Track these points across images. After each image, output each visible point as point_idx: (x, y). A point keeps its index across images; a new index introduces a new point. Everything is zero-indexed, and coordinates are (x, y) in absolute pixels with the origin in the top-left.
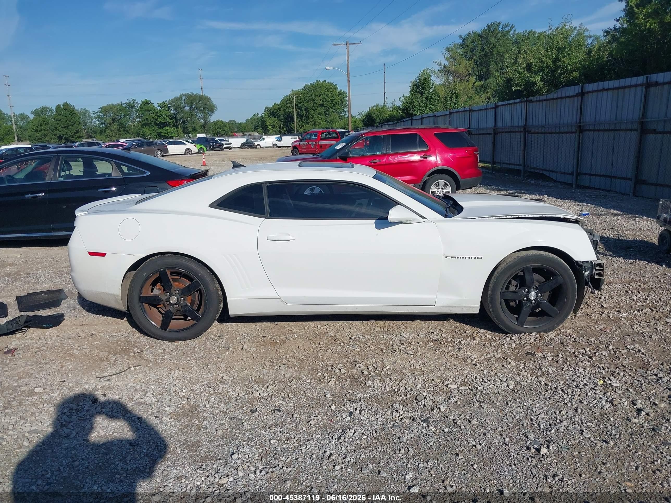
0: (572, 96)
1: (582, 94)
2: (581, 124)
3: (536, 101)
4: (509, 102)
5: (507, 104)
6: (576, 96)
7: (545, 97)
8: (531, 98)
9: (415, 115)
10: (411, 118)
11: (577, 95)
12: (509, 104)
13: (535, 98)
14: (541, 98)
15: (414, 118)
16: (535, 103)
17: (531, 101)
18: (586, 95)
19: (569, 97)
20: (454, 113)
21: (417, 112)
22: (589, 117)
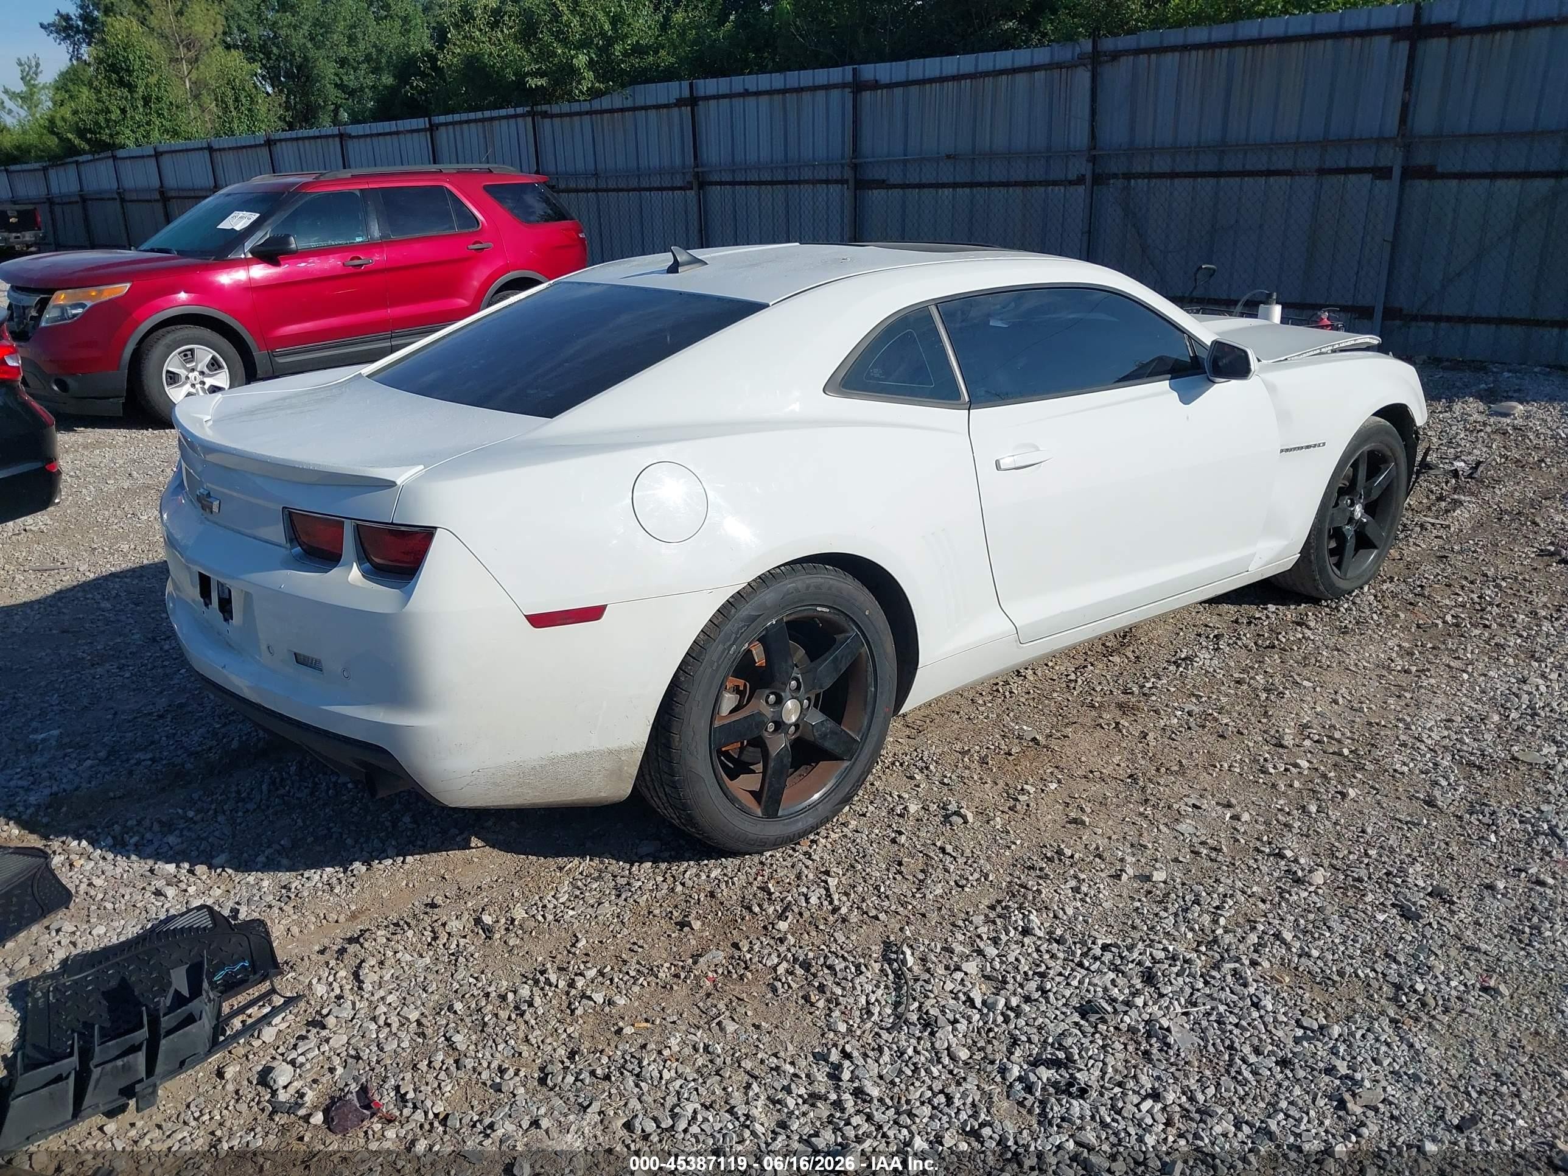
0: (667, 106)
1: (693, 101)
2: (700, 170)
3: (561, 115)
4: (472, 116)
5: (468, 122)
6: (676, 105)
7: (586, 107)
8: (545, 108)
9: (123, 147)
10: (109, 153)
11: (680, 103)
12: (476, 121)
13: (555, 109)
14: (576, 107)
15: (121, 153)
16: (557, 121)
17: (545, 115)
18: (700, 103)
19: (657, 107)
20: (280, 140)
21: (127, 138)
22: (714, 153)
